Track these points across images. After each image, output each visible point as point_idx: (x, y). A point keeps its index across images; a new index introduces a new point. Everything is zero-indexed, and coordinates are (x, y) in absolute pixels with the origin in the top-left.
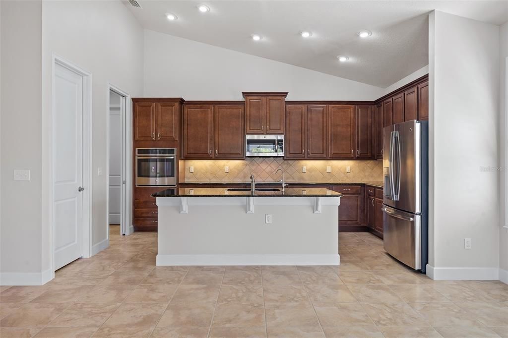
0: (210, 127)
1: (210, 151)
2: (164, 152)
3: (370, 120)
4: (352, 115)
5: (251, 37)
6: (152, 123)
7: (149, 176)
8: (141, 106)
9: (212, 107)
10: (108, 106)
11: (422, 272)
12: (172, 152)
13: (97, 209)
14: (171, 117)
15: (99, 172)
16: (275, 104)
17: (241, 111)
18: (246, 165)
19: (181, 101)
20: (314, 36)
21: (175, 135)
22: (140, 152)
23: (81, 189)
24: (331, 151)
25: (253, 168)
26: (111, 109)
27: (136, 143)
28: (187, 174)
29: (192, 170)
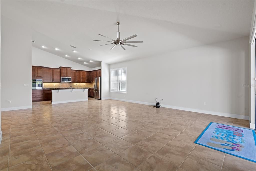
3: (89, 75)
4: (85, 74)
5: (65, 55)
16: (69, 70)
20: (81, 59)
24: (81, 81)
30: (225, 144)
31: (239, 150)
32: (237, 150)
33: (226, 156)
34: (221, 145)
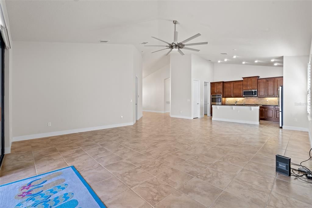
0: (232, 88)
1: (232, 95)
2: (219, 96)
6: (215, 88)
7: (216, 102)
8: (213, 84)
9: (233, 83)
10: (204, 84)
11: (281, 128)
12: (220, 96)
13: (201, 108)
14: (221, 87)
15: (202, 100)
17: (242, 83)
18: (245, 99)
19: (223, 82)
21: (221, 91)
22: (212, 96)
23: (198, 104)
25: (248, 100)
26: (204, 85)
27: (211, 94)
28: (226, 102)
29: (227, 101)
30: (43, 185)
31: (23, 188)
32: (25, 187)
33: (35, 174)
34: (46, 181)
